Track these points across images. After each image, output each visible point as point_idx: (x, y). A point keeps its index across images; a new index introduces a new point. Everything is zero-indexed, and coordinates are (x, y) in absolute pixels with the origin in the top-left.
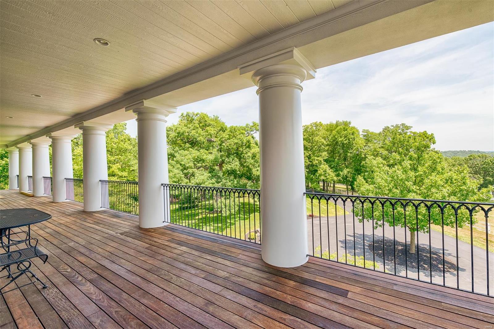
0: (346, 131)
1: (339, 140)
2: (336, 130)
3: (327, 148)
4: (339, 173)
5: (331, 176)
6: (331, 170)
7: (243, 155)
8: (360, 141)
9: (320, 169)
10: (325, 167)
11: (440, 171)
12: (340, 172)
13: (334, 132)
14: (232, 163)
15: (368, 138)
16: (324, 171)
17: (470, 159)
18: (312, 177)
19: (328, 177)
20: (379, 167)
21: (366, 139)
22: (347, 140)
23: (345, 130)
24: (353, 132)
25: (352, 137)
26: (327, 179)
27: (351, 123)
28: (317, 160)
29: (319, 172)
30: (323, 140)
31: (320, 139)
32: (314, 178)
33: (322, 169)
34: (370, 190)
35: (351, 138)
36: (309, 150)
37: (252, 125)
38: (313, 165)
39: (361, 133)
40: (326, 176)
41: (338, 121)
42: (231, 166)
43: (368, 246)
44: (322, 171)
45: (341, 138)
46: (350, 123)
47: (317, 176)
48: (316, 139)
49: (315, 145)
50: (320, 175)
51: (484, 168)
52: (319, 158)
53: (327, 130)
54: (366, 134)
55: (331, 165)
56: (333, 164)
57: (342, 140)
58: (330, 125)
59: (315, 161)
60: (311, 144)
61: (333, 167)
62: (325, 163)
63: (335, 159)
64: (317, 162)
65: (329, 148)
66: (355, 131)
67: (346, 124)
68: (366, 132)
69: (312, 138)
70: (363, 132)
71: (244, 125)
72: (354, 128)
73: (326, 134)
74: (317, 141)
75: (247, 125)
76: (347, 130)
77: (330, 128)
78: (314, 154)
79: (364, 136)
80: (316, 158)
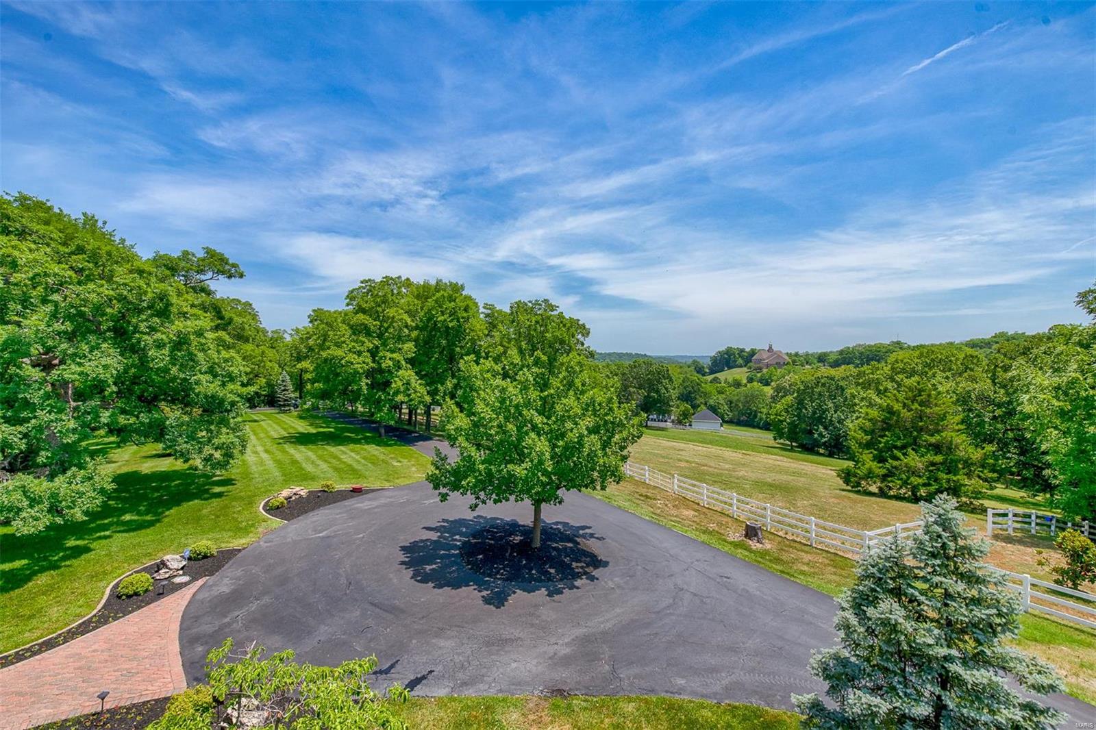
0: (453, 303)
1: (439, 319)
2: (434, 298)
3: (414, 334)
4: (437, 388)
5: (419, 394)
6: (419, 381)
7: (137, 335)
8: (478, 324)
9: (396, 379)
10: (408, 373)
11: (580, 388)
12: (439, 386)
13: (430, 303)
14: (90, 360)
15: (494, 319)
16: (404, 384)
17: (635, 367)
18: (380, 396)
19: (413, 396)
20: (484, 380)
21: (490, 323)
22: (455, 322)
23: (451, 299)
24: (468, 305)
25: (465, 315)
26: (411, 400)
27: (466, 289)
28: (390, 359)
29: (393, 385)
30: (406, 317)
31: (399, 315)
32: (383, 398)
33: (400, 380)
34: (461, 430)
35: (463, 318)
36: (375, 335)
37: (201, 254)
38: (381, 371)
39: (482, 310)
40: (409, 395)
41: (441, 280)
42: (81, 369)
43: (460, 548)
44: (400, 383)
45: (443, 315)
46: (462, 287)
47: (389, 394)
48: (391, 312)
49: (389, 327)
50: (397, 392)
51: (649, 379)
52: (394, 355)
53: (418, 297)
54: (489, 312)
55: (421, 371)
56: (427, 369)
57: (445, 320)
58: (424, 286)
59: (387, 362)
60: (379, 323)
61: (425, 375)
62: (409, 366)
63: (430, 358)
64: (391, 363)
65: (419, 335)
66: (471, 304)
67: (457, 288)
68: (490, 309)
69: (384, 310)
70: (484, 308)
71: (176, 254)
72: (470, 298)
73: (414, 305)
74: (393, 317)
75: (186, 253)
76: (454, 301)
77: (424, 292)
78: (384, 344)
79: (487, 315)
80: (389, 355)
